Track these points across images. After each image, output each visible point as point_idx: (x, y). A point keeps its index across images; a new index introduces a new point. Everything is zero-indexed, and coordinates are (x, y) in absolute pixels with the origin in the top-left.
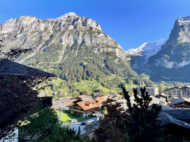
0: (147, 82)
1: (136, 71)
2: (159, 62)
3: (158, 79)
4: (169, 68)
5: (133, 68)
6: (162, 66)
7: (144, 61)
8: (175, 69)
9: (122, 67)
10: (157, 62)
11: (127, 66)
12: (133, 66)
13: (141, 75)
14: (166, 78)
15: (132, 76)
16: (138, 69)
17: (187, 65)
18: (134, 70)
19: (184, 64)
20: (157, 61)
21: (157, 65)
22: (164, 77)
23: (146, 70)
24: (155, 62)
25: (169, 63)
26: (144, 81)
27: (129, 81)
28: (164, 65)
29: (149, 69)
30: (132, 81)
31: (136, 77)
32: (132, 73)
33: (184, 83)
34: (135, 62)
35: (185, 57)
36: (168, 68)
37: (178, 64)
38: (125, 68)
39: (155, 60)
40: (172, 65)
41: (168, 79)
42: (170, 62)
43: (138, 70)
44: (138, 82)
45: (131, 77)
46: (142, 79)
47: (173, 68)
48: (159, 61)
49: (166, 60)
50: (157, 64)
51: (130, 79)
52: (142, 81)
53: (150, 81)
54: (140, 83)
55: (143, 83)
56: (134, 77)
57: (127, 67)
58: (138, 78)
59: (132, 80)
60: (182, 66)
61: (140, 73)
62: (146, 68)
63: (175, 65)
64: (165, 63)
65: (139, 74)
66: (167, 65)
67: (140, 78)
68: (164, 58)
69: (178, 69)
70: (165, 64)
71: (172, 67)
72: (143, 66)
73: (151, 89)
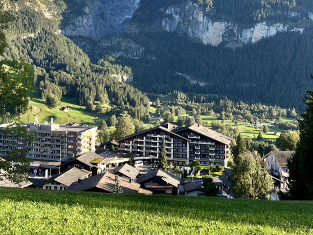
0: (120, 92)
1: (81, 47)
2: (177, 17)
3: (164, 82)
4: (209, 46)
5: (74, 34)
6: (186, 34)
7: (125, 7)
8: (229, 50)
9: (25, 25)
10: (170, 17)
11: (48, 21)
12: (73, 24)
13: (102, 65)
14: (194, 82)
15: (62, 67)
16: (94, 37)
17: (271, 37)
18: (78, 40)
19: (259, 32)
20: (167, 12)
21: (168, 29)
22: (188, 78)
23: (124, 44)
24: (162, 16)
25: (210, 24)
26: (108, 88)
27: (45, 87)
28: (193, 33)
29: (136, 41)
30: (58, 88)
31: (78, 72)
32: (67, 52)
33: (250, 104)
34: (87, 10)
35: (265, 7)
36: (205, 42)
37: (240, 31)
38: (39, 30)
39: (162, 9)
40: (221, 33)
41: (202, 84)
42: (216, 23)
43: (94, 43)
44: (83, 94)
45: (56, 70)
46: (101, 81)
47: (223, 44)
48: (176, 13)
49: (201, 14)
50: (167, 26)
51: (52, 78)
52: (101, 87)
53: (131, 89)
54: (92, 98)
55: (105, 97)
56: (68, 72)
57: (47, 28)
58: (88, 76)
59: (61, 84)
60: (253, 41)
61: (102, 55)
62: (125, 36)
63: (229, 34)
64: (197, 23)
65: (94, 60)
66: (203, 32)
67: (94, 75)
68: (196, 5)
69: (238, 49)
70: (198, 29)
71: (221, 40)
72: (120, 25)
73: (70, 133)
